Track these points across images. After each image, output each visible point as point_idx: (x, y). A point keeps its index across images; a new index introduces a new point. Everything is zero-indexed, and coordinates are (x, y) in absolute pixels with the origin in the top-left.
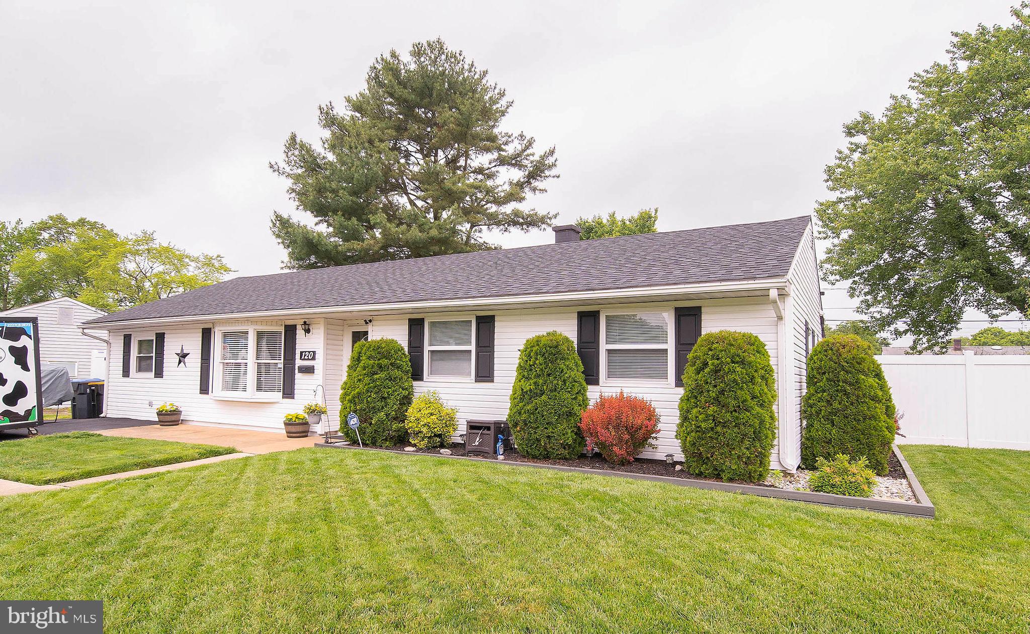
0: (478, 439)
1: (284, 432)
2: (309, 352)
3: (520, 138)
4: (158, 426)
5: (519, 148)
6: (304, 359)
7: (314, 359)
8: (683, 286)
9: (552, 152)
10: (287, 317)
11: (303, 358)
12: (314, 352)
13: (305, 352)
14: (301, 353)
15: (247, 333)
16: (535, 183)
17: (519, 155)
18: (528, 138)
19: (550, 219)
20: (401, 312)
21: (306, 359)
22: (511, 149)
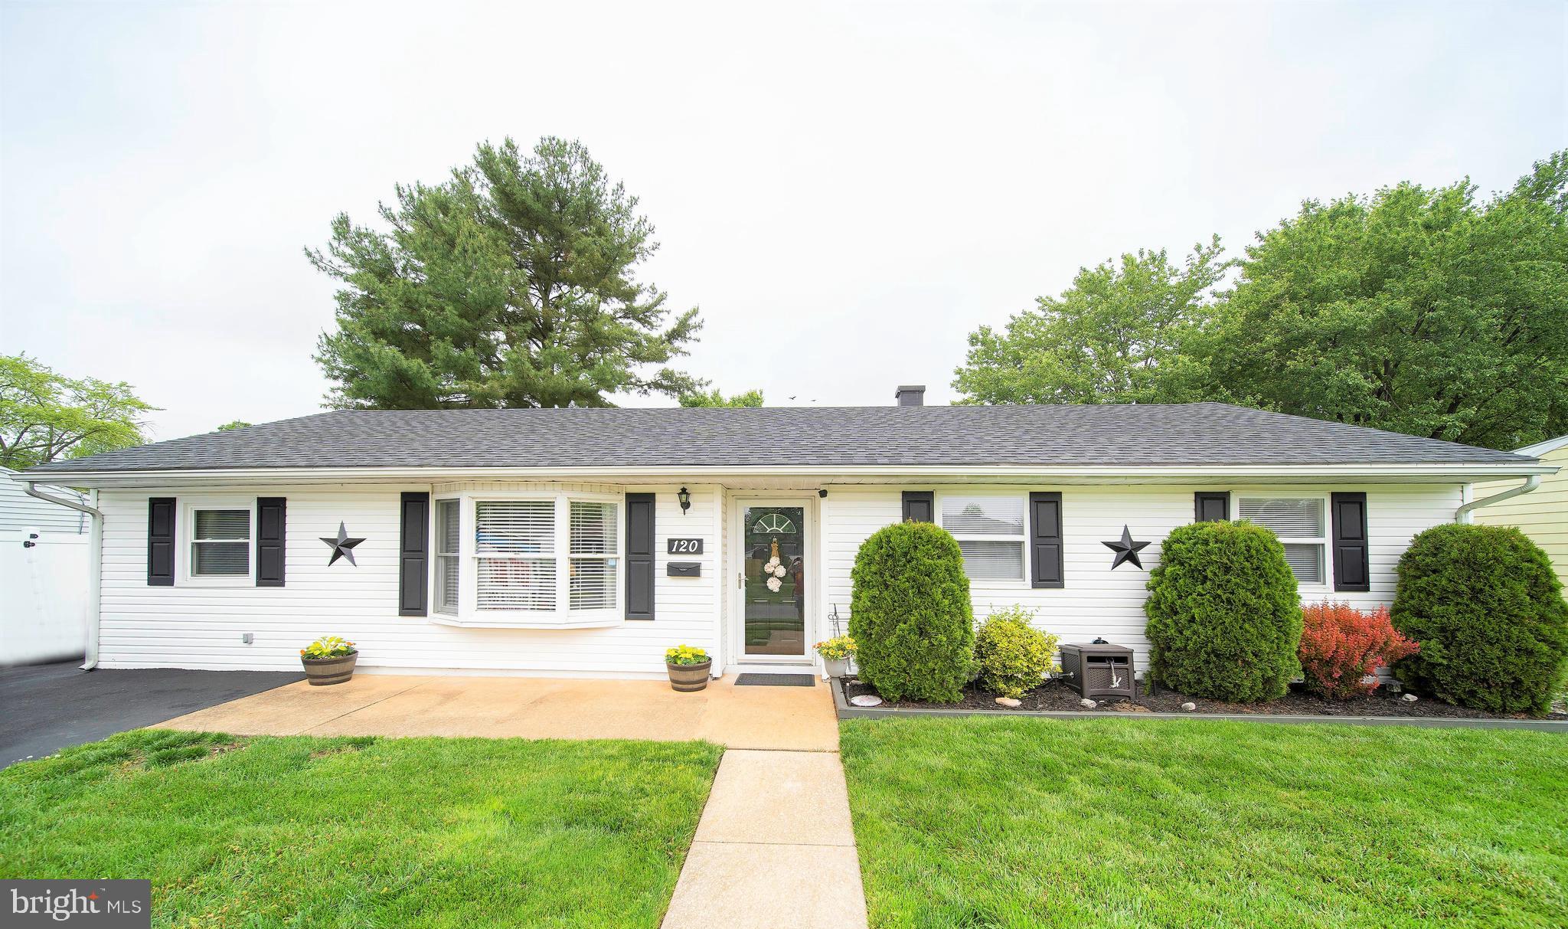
0: (1115, 678)
1: (667, 678)
2: (689, 541)
3: (650, 290)
4: (304, 685)
5: (651, 301)
6: (677, 552)
7: (700, 551)
8: (1414, 466)
9: (695, 312)
10: (631, 480)
11: (674, 550)
12: (700, 541)
13: (680, 540)
14: (671, 542)
15: (550, 505)
16: (677, 343)
17: (648, 309)
18: (660, 291)
19: (701, 385)
20: (887, 482)
21: (682, 553)
22: (641, 301)
